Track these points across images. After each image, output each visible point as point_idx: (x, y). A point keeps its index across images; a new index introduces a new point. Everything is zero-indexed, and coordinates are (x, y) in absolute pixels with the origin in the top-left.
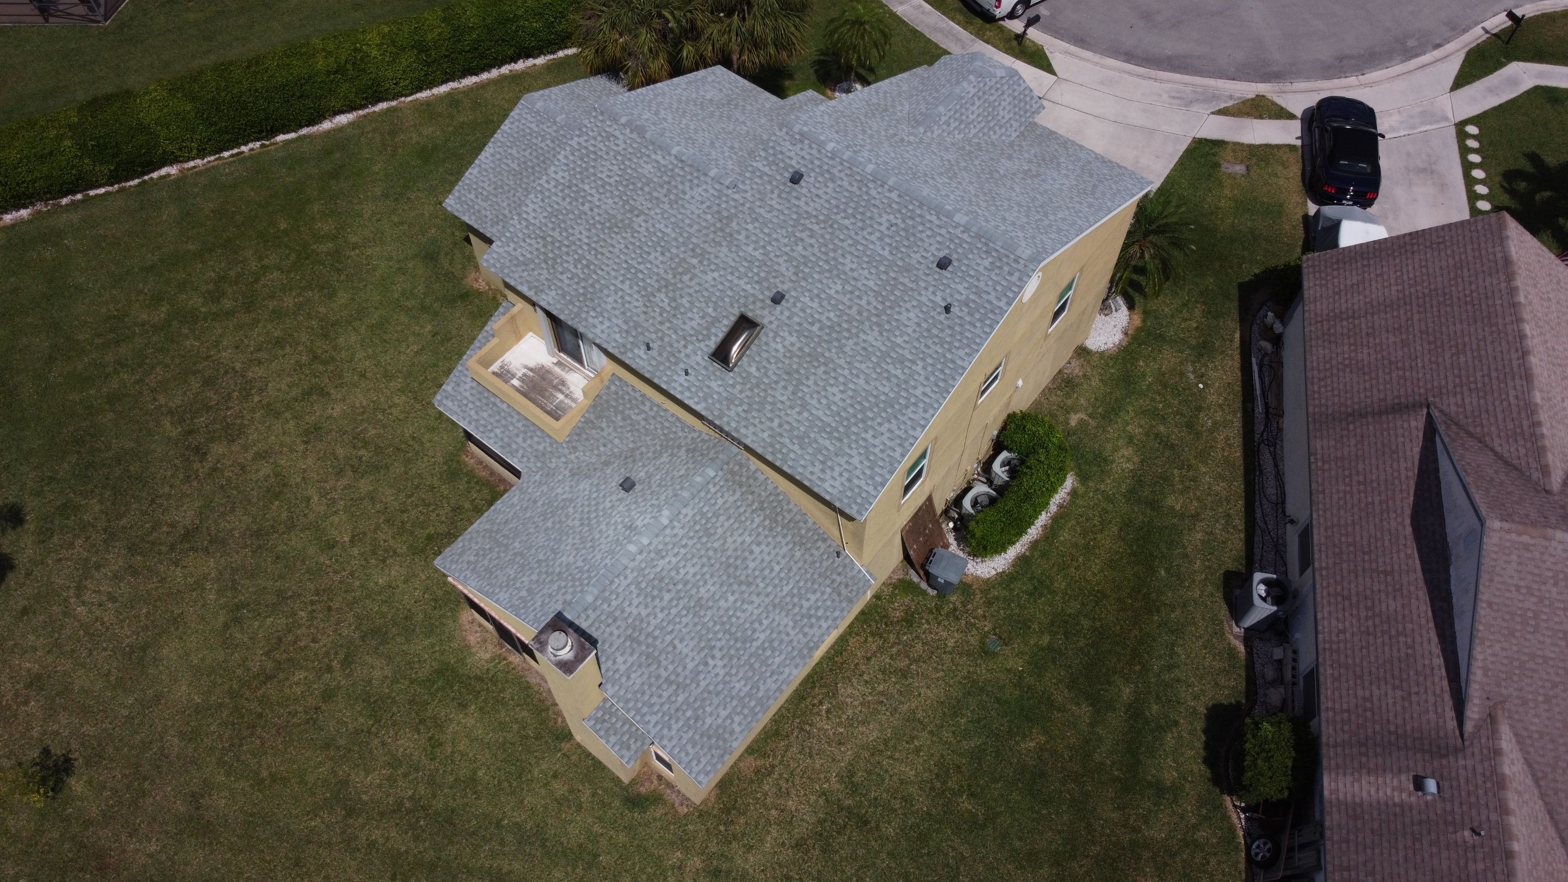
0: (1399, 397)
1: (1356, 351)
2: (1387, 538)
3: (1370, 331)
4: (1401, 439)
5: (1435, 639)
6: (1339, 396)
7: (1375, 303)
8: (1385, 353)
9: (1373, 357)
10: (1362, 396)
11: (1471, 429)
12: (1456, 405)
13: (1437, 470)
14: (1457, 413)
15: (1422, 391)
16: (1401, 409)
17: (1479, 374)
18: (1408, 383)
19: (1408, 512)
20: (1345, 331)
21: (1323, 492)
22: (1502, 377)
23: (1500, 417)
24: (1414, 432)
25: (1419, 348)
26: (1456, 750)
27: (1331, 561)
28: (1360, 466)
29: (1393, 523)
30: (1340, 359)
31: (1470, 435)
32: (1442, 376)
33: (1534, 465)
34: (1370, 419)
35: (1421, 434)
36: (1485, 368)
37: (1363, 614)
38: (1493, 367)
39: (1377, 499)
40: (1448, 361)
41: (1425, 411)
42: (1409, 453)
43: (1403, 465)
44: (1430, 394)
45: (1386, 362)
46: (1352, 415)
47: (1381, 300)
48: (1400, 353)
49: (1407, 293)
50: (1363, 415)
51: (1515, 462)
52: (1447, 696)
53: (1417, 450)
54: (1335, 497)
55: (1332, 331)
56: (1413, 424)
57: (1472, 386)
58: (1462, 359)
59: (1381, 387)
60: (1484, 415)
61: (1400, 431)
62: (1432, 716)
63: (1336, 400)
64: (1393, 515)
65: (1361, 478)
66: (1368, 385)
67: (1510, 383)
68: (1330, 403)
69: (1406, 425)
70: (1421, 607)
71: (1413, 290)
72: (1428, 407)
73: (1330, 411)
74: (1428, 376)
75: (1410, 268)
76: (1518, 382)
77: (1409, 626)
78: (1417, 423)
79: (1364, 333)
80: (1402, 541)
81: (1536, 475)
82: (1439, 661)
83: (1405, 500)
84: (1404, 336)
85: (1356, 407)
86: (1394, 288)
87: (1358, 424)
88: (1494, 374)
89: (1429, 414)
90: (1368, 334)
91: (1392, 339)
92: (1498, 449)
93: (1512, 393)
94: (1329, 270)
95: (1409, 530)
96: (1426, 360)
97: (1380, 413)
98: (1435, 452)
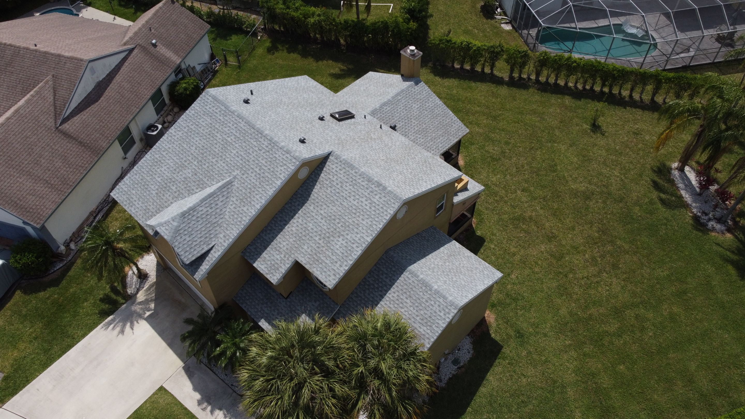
0: (63, 139)
1: (59, 168)
2: (110, 101)
3: (47, 171)
4: (77, 125)
5: (122, 69)
6: (82, 156)
7: (34, 181)
8: (51, 158)
9: (56, 160)
10: (74, 149)
11: (53, 110)
12: (48, 121)
13: (76, 108)
14: (51, 118)
15: (53, 135)
16: (66, 135)
17: (30, 125)
18: (55, 141)
19: (97, 103)
20: (55, 179)
21: (117, 128)
22: (24, 118)
23: (40, 107)
24: (71, 124)
25: (38, 150)
26: (140, 45)
27: (133, 108)
28: (98, 127)
29: (104, 104)
30: (68, 169)
31: (55, 108)
32: (41, 134)
33: (48, 86)
34: (80, 139)
35: (69, 122)
36: (26, 125)
37: (136, 88)
38: (23, 123)
39: (102, 114)
40: (34, 137)
41: (60, 127)
42: (79, 119)
43: (84, 117)
44: (52, 131)
45: (54, 155)
46: (84, 146)
47: (30, 180)
48: (46, 154)
49: (18, 175)
50: (80, 143)
51: (52, 91)
52: (131, 56)
53: (75, 118)
54: (114, 124)
55: (60, 183)
56: (68, 127)
57: (36, 123)
58: (29, 134)
59: (65, 147)
60: (45, 110)
61: (75, 128)
62: (139, 55)
63: (84, 155)
64: (102, 106)
65: (101, 124)
66: (68, 151)
67: (25, 113)
68: (87, 156)
69: (71, 128)
70: (118, 78)
71: (15, 174)
72: (57, 128)
73: (90, 153)
74: (46, 138)
75: (5, 184)
76: (22, 112)
77: (126, 77)
78: (66, 126)
79: (50, 172)
80: (107, 97)
81: (50, 83)
82: (126, 64)
83: (94, 108)
84: (38, 159)
85: (80, 147)
86: (21, 181)
87: (85, 141)
88: (26, 120)
89: (60, 125)
90: (49, 170)
91: (43, 161)
92: (52, 98)
93: (28, 110)
94: (35, 211)
95: (102, 99)
96: (40, 144)
97: (74, 139)
98: (71, 113)
